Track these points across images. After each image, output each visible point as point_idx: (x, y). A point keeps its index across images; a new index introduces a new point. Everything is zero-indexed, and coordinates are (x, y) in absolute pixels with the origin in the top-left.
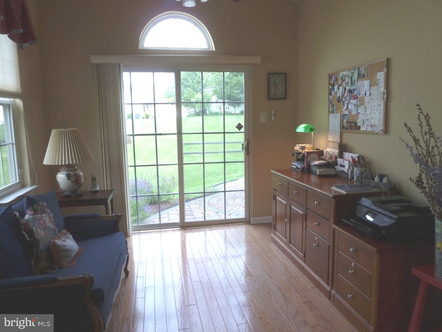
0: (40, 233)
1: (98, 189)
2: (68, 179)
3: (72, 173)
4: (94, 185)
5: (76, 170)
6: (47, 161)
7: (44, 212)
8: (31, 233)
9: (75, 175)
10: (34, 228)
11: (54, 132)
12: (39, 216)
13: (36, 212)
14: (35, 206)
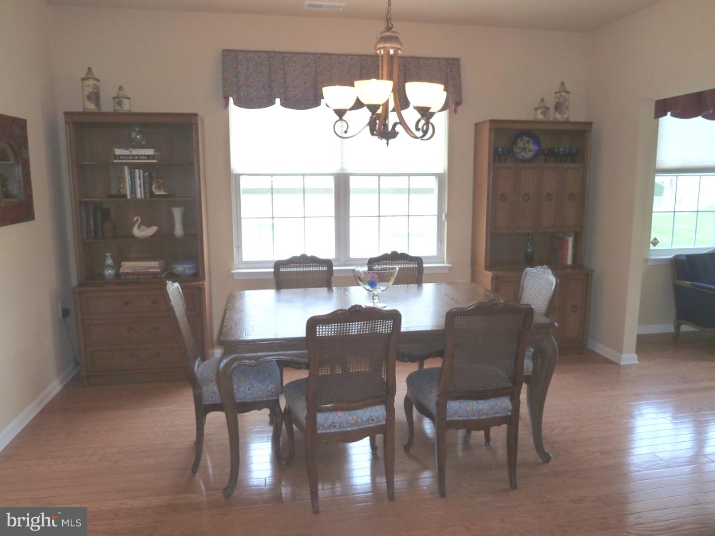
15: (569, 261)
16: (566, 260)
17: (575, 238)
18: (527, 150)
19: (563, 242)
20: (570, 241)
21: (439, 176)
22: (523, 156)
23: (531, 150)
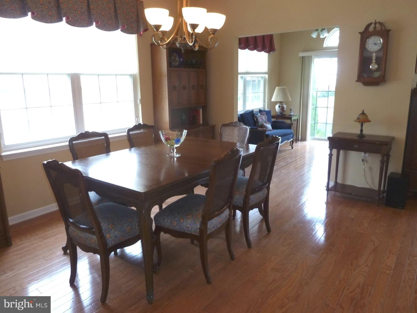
0: (260, 120)
1: (292, 114)
2: (279, 107)
3: (281, 105)
4: (291, 112)
5: (283, 104)
6: (273, 100)
7: (264, 115)
8: (257, 119)
9: (282, 106)
10: (258, 118)
11: (277, 88)
12: (261, 116)
13: (261, 114)
14: (261, 113)
15: (201, 122)
16: (200, 121)
17: (202, 109)
18: (176, 61)
19: (198, 112)
20: (201, 110)
21: (133, 76)
22: (174, 64)
23: (177, 61)
